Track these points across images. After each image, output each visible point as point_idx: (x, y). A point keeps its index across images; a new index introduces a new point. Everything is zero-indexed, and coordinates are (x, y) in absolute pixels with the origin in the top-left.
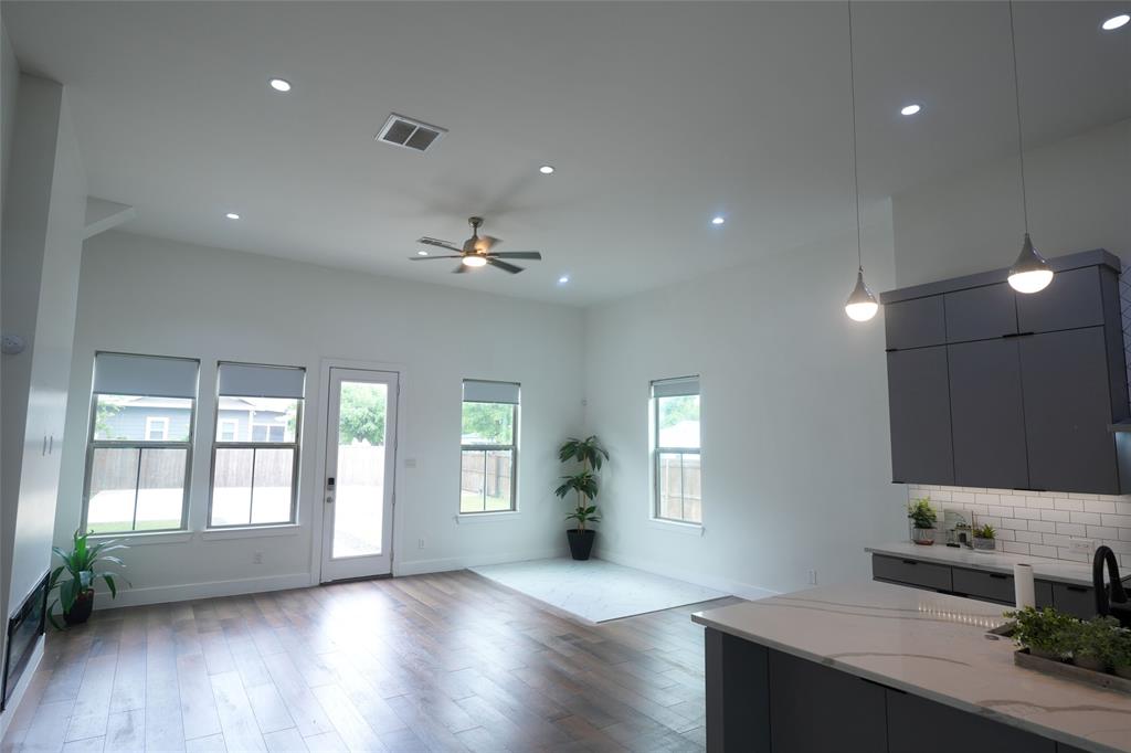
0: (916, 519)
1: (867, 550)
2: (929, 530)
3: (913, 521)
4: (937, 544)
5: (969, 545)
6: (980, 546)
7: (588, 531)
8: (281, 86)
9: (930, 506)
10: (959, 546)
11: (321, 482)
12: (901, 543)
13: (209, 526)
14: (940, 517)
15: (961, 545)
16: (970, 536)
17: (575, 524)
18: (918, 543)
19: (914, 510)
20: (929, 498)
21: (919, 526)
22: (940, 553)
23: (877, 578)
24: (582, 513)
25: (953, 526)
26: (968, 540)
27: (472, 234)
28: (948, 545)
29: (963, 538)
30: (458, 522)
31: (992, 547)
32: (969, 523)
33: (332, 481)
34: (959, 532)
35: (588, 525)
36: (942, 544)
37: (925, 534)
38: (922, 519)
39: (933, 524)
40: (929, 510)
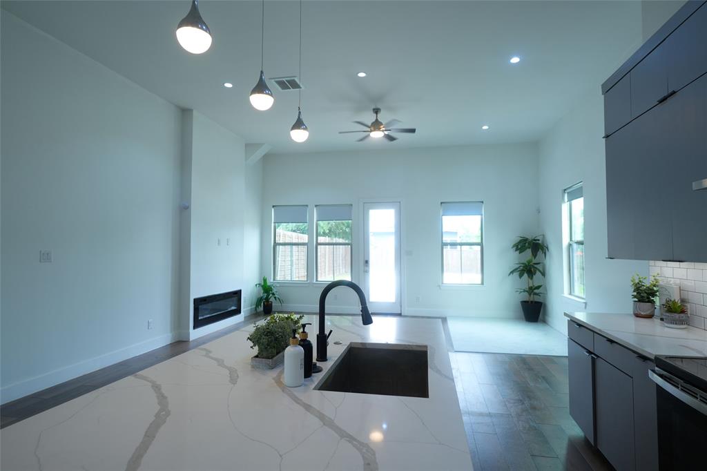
7: (536, 302)
8: (228, 85)
11: (362, 263)
13: (317, 281)
17: (525, 297)
24: (531, 290)
27: (375, 118)
30: (440, 288)
33: (367, 262)
35: (537, 299)
37: (638, 307)
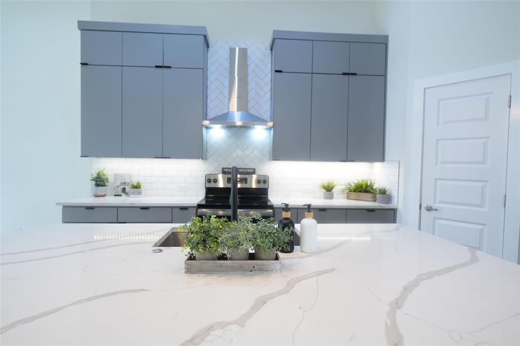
0: (96, 181)
1: (58, 204)
2: (103, 187)
3: (94, 182)
4: (108, 196)
5: (127, 194)
6: (134, 194)
9: (105, 173)
10: (121, 195)
12: (86, 197)
14: (111, 179)
15: (123, 194)
16: (127, 189)
18: (96, 196)
19: (95, 175)
20: (105, 168)
21: (97, 185)
22: (110, 200)
23: (64, 222)
25: (118, 183)
26: (127, 191)
28: (115, 195)
29: (124, 190)
31: (140, 193)
32: (128, 181)
34: (122, 187)
36: (112, 195)
37: (101, 190)
38: (100, 181)
39: (107, 184)
40: (104, 175)
